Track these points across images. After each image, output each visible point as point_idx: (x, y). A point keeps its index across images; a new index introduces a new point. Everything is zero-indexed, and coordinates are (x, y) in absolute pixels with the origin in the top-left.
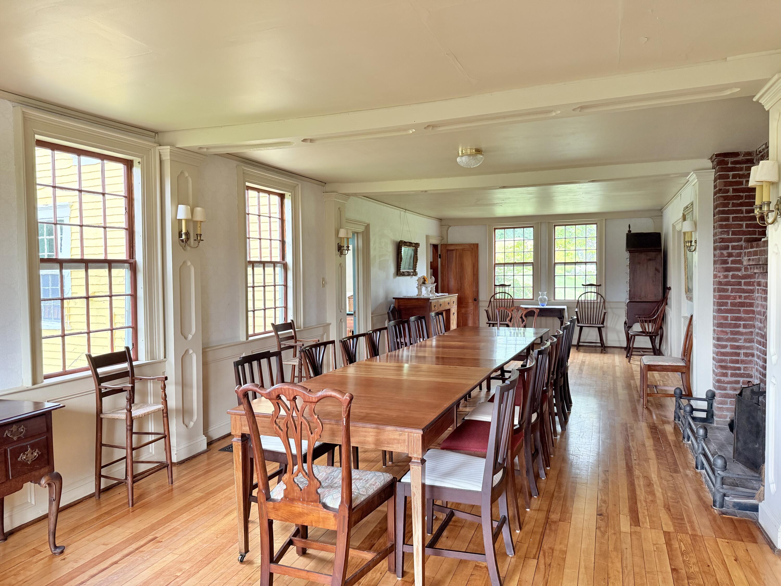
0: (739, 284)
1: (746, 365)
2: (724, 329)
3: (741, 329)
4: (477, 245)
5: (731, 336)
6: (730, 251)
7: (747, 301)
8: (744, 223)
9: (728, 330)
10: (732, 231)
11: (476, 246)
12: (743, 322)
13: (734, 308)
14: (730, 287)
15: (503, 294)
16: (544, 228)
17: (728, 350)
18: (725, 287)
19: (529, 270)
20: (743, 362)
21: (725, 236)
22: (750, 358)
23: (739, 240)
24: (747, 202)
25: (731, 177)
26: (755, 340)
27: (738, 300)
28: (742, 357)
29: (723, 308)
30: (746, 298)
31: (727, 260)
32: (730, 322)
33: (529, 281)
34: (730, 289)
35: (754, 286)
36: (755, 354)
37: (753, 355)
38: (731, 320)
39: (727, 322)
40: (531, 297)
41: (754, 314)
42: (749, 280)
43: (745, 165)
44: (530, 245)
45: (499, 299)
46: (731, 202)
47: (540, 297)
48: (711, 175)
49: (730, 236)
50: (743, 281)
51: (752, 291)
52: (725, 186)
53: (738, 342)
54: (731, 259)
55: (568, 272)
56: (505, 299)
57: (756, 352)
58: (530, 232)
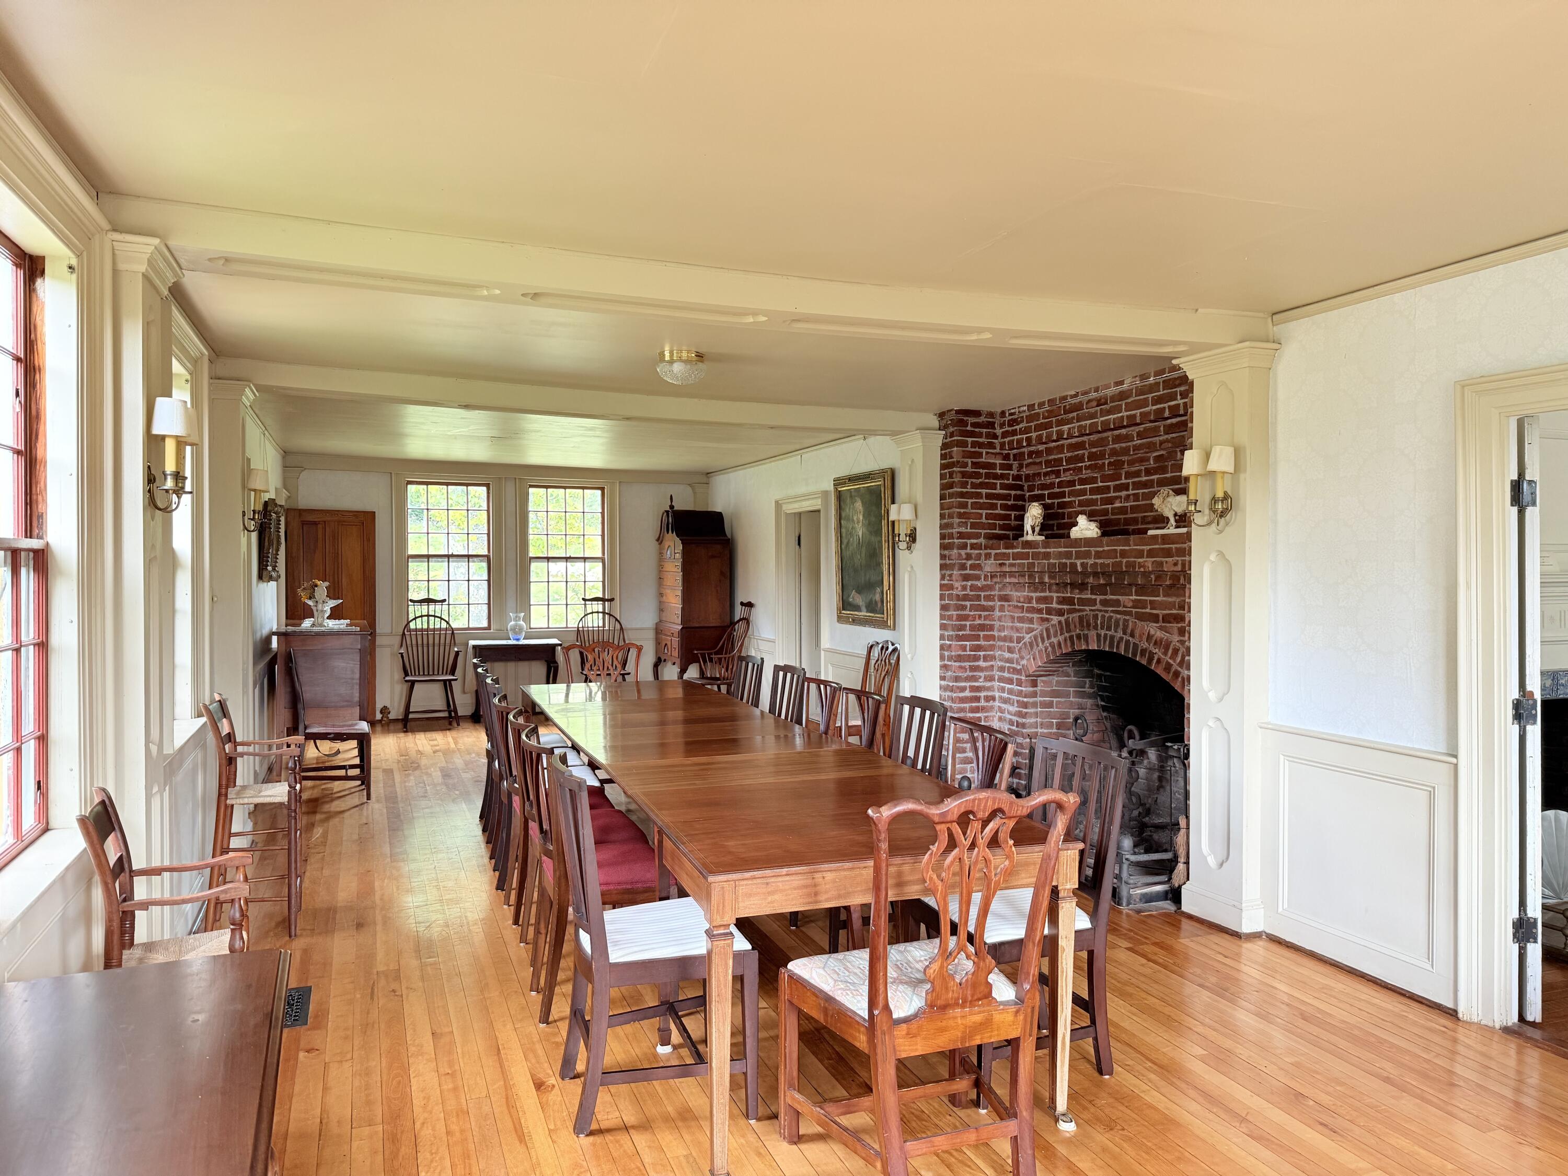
0: (978, 598)
1: (986, 714)
2: (963, 664)
3: (981, 663)
4: (372, 515)
5: (971, 674)
6: (968, 551)
7: (987, 622)
8: (984, 512)
9: (967, 664)
10: (971, 523)
11: (370, 517)
12: (983, 653)
13: (973, 633)
14: (968, 603)
15: (426, 618)
16: (509, 490)
17: (967, 694)
18: (963, 603)
19: (479, 570)
20: (983, 709)
21: (963, 530)
22: (991, 703)
23: (977, 536)
24: (987, 483)
25: (969, 446)
26: (996, 678)
27: (978, 622)
28: (983, 703)
29: (961, 633)
30: (986, 618)
31: (965, 563)
32: (968, 653)
33: (480, 593)
34: (969, 606)
35: (994, 601)
36: (997, 696)
37: (993, 699)
38: (971, 651)
39: (965, 653)
40: (485, 624)
41: (994, 640)
42: (988, 593)
43: (985, 430)
44: (480, 521)
45: (416, 630)
46: (970, 481)
47: (513, 623)
48: (938, 438)
49: (969, 530)
50: (983, 594)
51: (992, 609)
52: (963, 458)
53: (978, 681)
54: (970, 562)
55: (553, 576)
56: (428, 630)
57: (997, 694)
58: (479, 494)
